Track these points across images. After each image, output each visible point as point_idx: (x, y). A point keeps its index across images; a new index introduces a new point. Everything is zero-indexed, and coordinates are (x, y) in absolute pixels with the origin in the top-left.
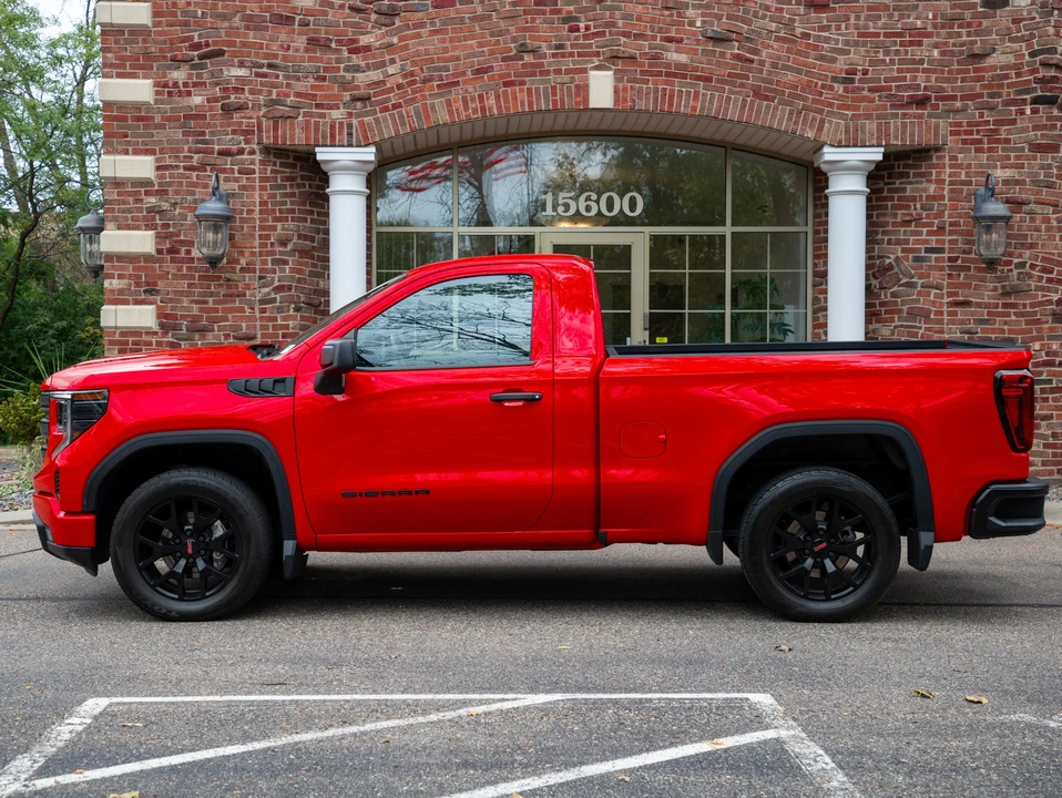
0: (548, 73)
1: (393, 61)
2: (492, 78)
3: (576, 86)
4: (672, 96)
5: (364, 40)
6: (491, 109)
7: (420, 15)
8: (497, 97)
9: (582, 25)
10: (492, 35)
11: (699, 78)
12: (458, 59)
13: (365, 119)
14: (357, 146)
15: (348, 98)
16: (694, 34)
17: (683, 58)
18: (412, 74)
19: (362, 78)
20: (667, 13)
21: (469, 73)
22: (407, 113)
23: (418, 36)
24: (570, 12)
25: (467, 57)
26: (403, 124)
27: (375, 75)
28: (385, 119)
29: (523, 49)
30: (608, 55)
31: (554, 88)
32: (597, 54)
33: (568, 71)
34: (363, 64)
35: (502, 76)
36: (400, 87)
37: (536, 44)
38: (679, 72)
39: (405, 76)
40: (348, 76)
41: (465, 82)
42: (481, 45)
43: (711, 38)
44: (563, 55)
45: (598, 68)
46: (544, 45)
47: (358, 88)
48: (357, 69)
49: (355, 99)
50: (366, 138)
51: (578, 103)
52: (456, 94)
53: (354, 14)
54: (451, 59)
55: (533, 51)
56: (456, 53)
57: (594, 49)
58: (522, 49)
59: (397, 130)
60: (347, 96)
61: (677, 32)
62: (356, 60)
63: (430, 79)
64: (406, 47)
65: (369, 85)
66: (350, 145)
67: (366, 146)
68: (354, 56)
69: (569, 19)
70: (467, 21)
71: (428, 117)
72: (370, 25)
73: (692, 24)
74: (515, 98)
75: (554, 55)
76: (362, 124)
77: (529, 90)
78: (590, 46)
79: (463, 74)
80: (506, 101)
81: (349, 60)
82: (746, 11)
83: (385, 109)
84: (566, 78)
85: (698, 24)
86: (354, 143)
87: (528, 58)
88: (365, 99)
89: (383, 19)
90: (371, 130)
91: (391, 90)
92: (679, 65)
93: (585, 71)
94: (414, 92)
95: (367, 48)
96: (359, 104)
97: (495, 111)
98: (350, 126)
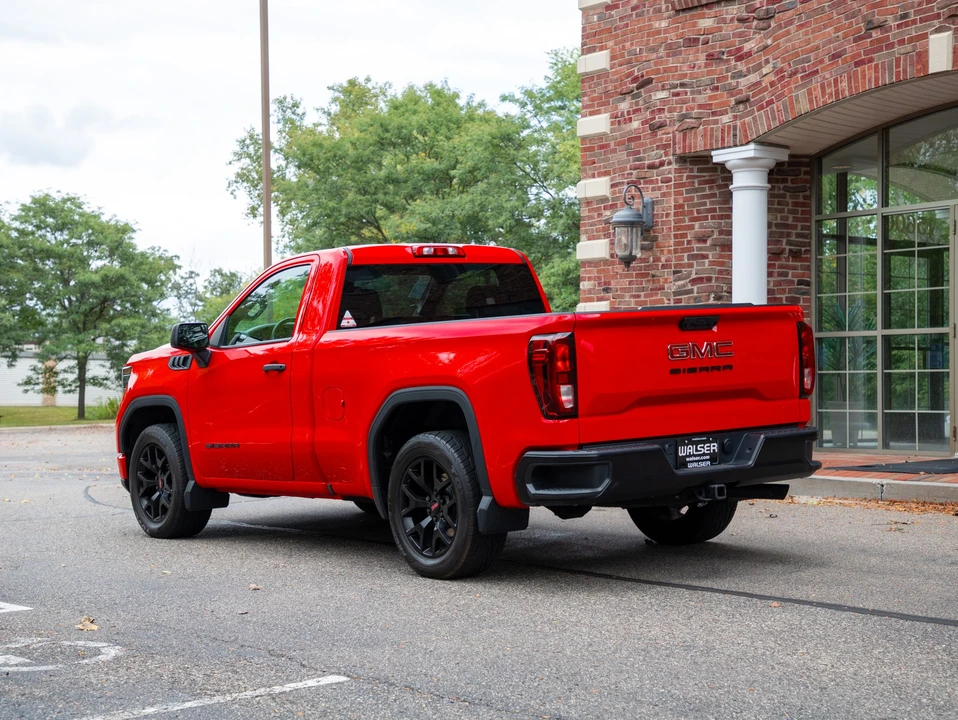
0: (891, 46)
1: (767, 62)
2: (845, 61)
3: (917, 54)
5: (747, 47)
6: (843, 91)
7: (790, 13)
8: (849, 79)
10: (847, 18)
12: (818, 48)
13: (746, 119)
14: (741, 145)
15: (733, 103)
18: (781, 70)
19: (744, 82)
21: (827, 59)
22: (778, 107)
23: (788, 33)
25: (825, 45)
26: (774, 119)
27: (753, 78)
28: (760, 117)
29: (871, 26)
30: (948, 15)
31: (898, 60)
32: (938, 16)
33: (911, 40)
34: (744, 69)
35: (853, 57)
36: (772, 84)
37: (882, 18)
39: (777, 73)
40: (733, 82)
41: (823, 69)
42: (837, 30)
44: (907, 24)
45: (939, 30)
46: (890, 18)
47: (741, 91)
48: (740, 75)
49: (738, 103)
50: (747, 136)
51: (919, 71)
52: (816, 81)
53: (741, 25)
54: (812, 50)
55: (880, 26)
56: (817, 43)
57: (936, 11)
59: (769, 125)
60: (732, 101)
62: (741, 66)
63: (796, 73)
64: (778, 46)
65: (749, 88)
66: (736, 146)
67: (747, 143)
68: (739, 63)
70: (827, 9)
71: (792, 108)
72: (752, 32)
74: (864, 77)
75: (899, 26)
76: (743, 124)
77: (876, 66)
78: (932, 9)
79: (822, 62)
80: (856, 81)
81: (735, 67)
83: (761, 108)
84: (908, 47)
86: (738, 143)
87: (876, 34)
88: (746, 100)
89: (762, 24)
90: (751, 129)
91: (766, 89)
93: (925, 36)
94: (784, 87)
95: (749, 54)
96: (741, 107)
97: (847, 93)
98: (735, 128)
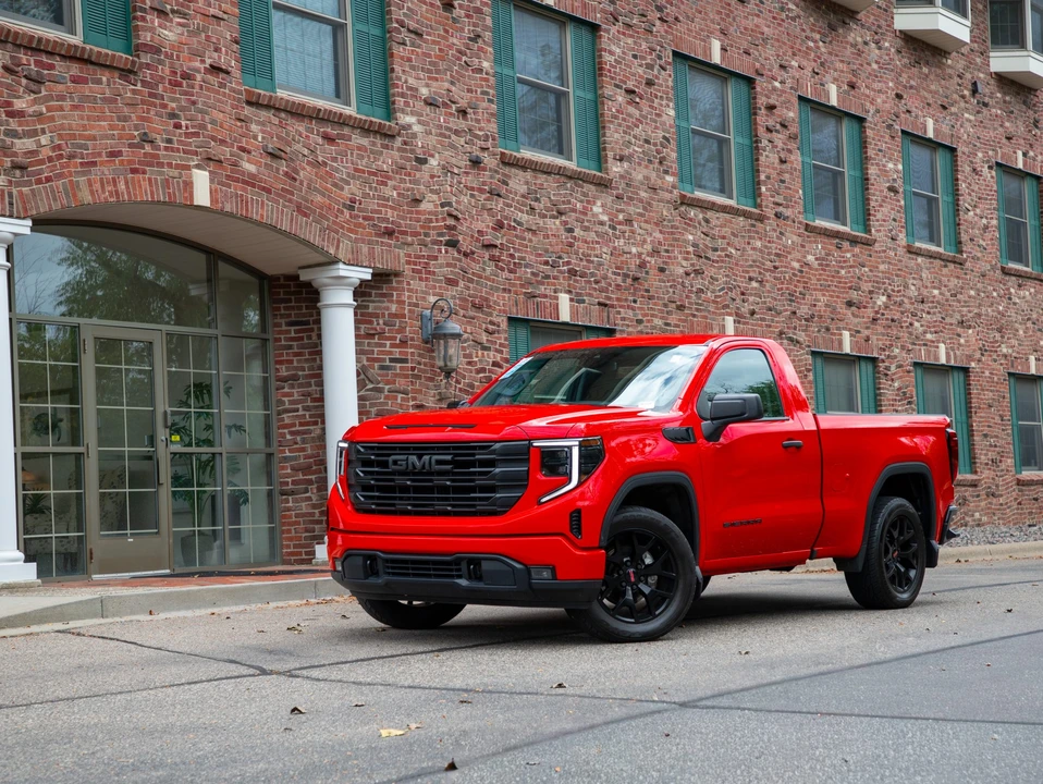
0: (162, 165)
1: (43, 132)
2: (122, 162)
3: (184, 182)
4: (247, 202)
5: (19, 104)
6: (122, 194)
7: (60, 87)
8: (127, 183)
9: (183, 123)
10: (119, 119)
11: (264, 189)
12: (94, 138)
13: (23, 189)
14: (17, 218)
15: (8, 165)
16: (258, 148)
17: (252, 168)
18: (59, 147)
19: (19, 145)
20: (239, 124)
21: (104, 154)
22: (57, 188)
23: (61, 109)
24: (173, 109)
25: (102, 138)
26: (55, 199)
27: (30, 144)
28: (40, 192)
29: (146, 138)
30: (204, 156)
31: (167, 180)
32: (196, 153)
33: (178, 166)
34: (19, 129)
35: (130, 162)
36: (50, 159)
37: (153, 135)
38: (250, 181)
39: (54, 149)
40: (8, 141)
41: (102, 163)
42: (112, 128)
43: (270, 154)
44: (172, 150)
45: (198, 167)
46: (159, 137)
47: (15, 154)
48: (15, 134)
49: (16, 166)
50: (26, 210)
51: (186, 198)
52: (96, 173)
53: (7, 75)
54: (89, 138)
55: (151, 142)
56: (93, 132)
57: (193, 148)
58: (144, 138)
59: (50, 205)
60: (8, 162)
61: (247, 143)
62: (13, 124)
63: (74, 156)
64: (52, 119)
65: (25, 153)
66: (11, 216)
67: (24, 218)
68: (11, 120)
69: (173, 116)
70: (99, 101)
71: (75, 195)
72: (22, 89)
73: (255, 138)
74: (140, 186)
75: (166, 149)
76: (20, 193)
77: (150, 179)
78: (190, 144)
79: (100, 154)
80: (134, 189)
81: (8, 123)
82: (288, 134)
83: (39, 182)
84: (175, 173)
85: (260, 139)
86: (15, 214)
87: (148, 148)
88: (22, 168)
89: (33, 86)
90: (29, 202)
91: (41, 162)
92: (251, 175)
93: (188, 168)
94: (62, 167)
95: (20, 114)
96: (18, 172)
97: (126, 197)
98: (11, 195)
